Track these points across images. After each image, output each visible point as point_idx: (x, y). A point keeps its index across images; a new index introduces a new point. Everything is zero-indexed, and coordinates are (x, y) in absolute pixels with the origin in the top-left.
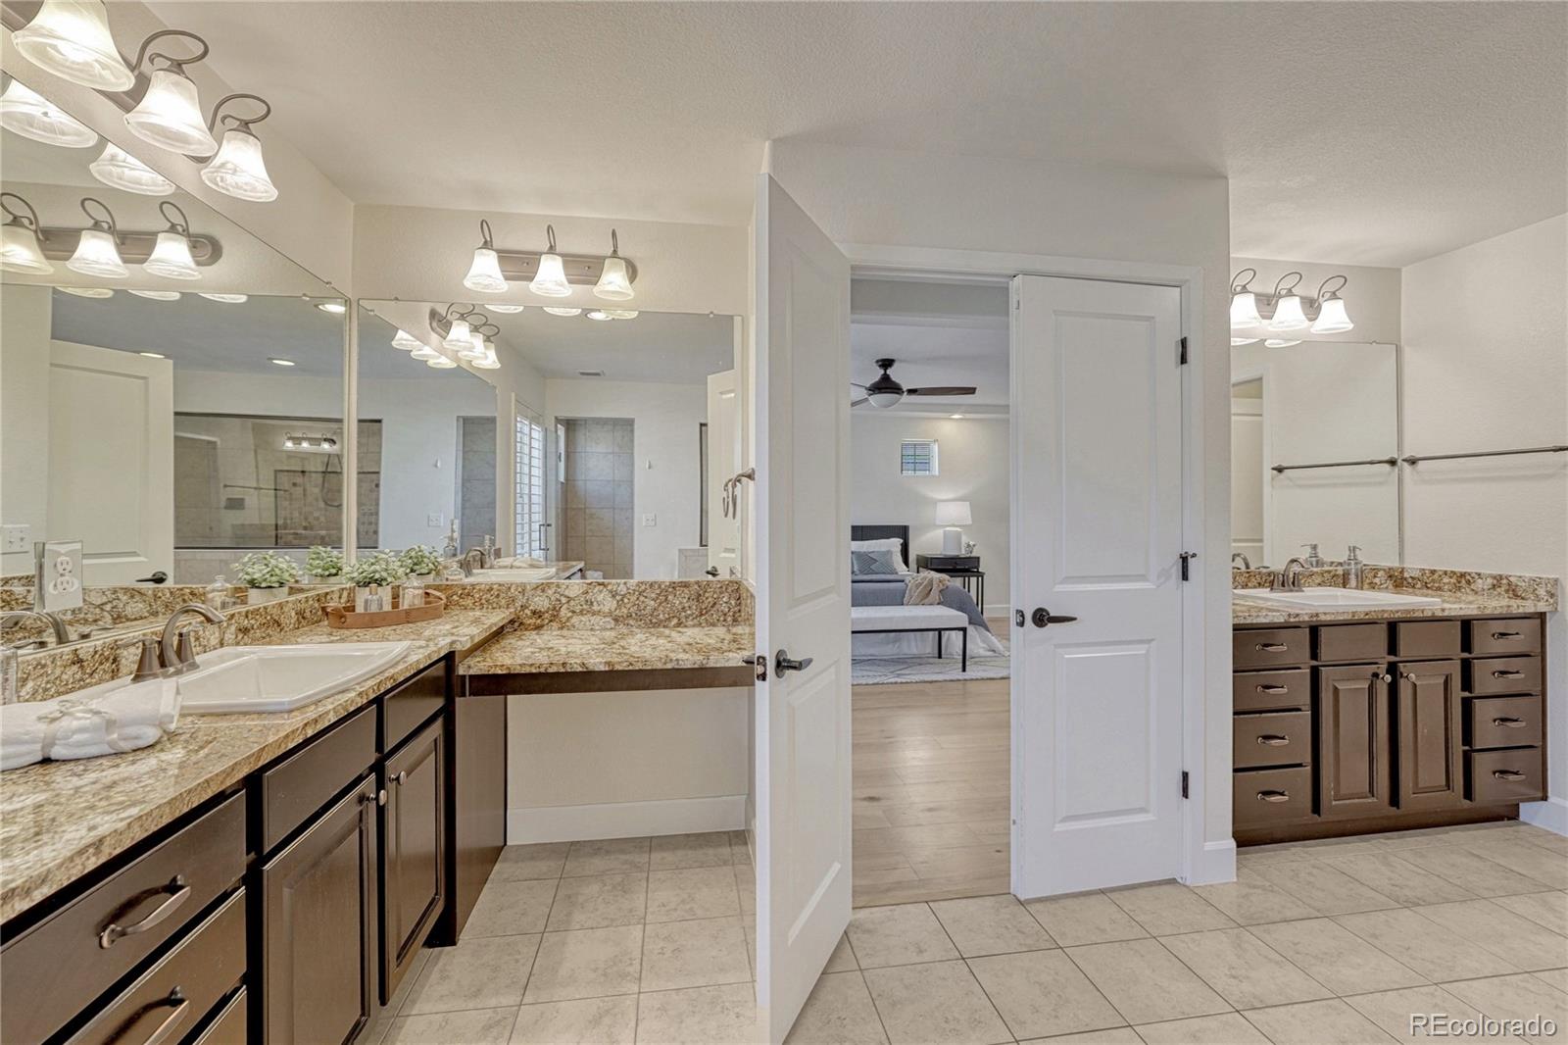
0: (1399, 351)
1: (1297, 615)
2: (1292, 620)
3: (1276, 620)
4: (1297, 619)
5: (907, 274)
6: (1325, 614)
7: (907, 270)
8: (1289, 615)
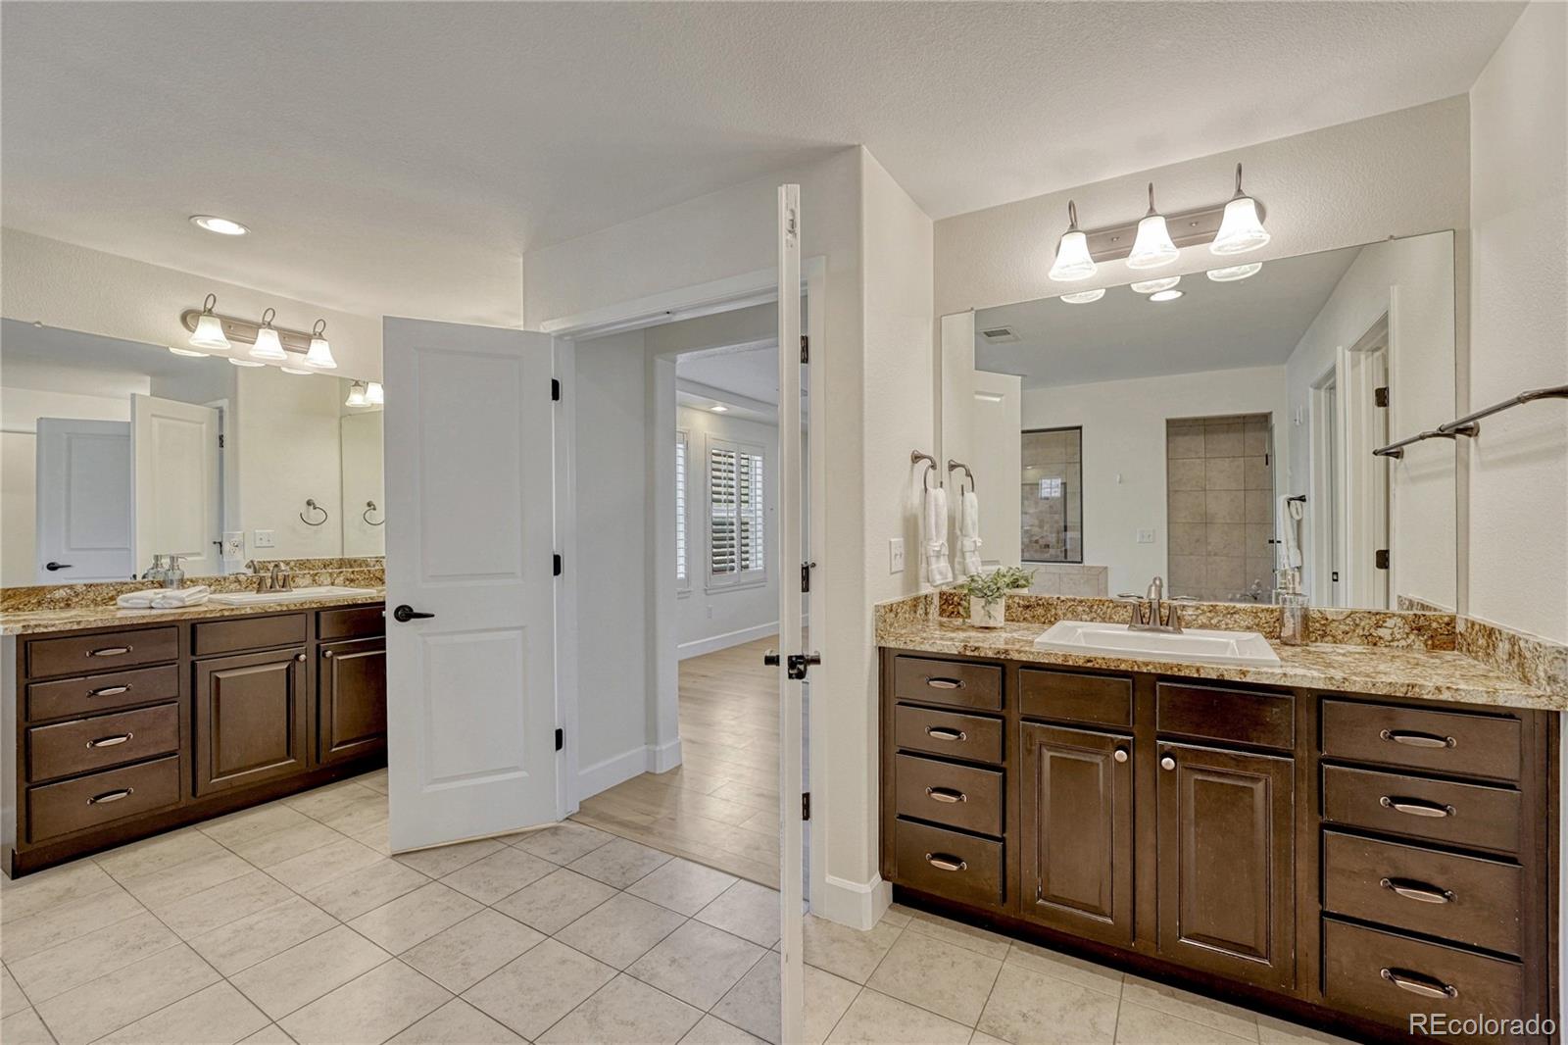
0: (1461, 241)
1: (977, 648)
2: (968, 653)
3: (946, 651)
4: (976, 654)
5: (612, 328)
6: (1020, 652)
7: (608, 325)
8: (965, 647)
